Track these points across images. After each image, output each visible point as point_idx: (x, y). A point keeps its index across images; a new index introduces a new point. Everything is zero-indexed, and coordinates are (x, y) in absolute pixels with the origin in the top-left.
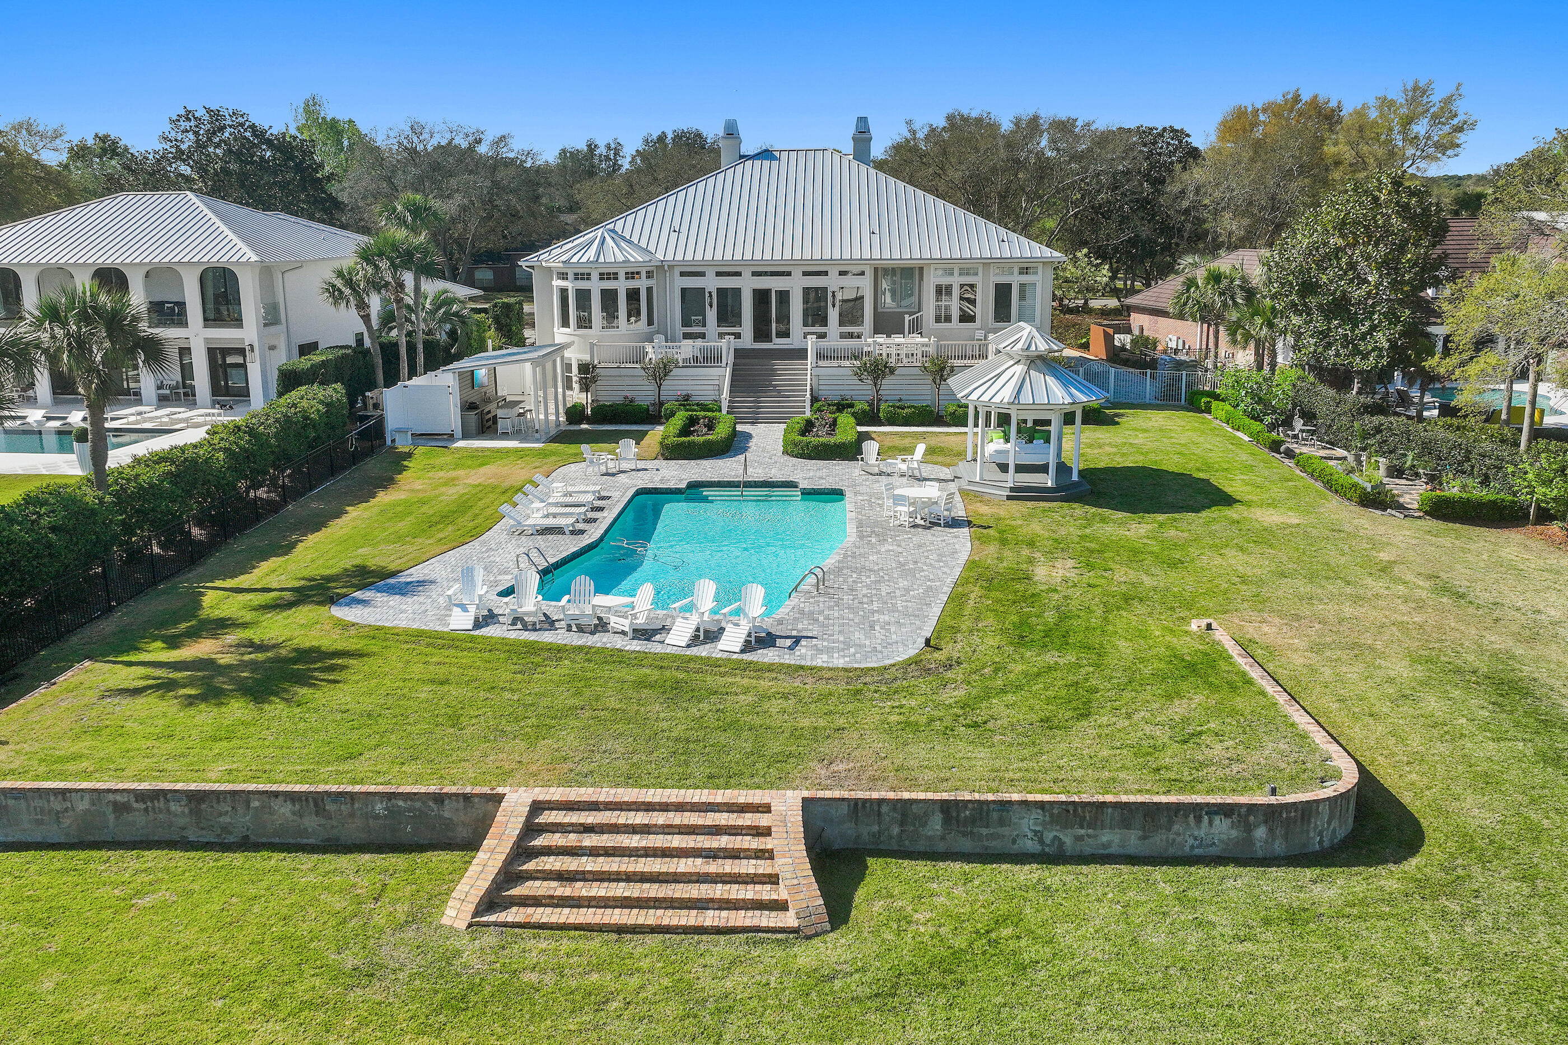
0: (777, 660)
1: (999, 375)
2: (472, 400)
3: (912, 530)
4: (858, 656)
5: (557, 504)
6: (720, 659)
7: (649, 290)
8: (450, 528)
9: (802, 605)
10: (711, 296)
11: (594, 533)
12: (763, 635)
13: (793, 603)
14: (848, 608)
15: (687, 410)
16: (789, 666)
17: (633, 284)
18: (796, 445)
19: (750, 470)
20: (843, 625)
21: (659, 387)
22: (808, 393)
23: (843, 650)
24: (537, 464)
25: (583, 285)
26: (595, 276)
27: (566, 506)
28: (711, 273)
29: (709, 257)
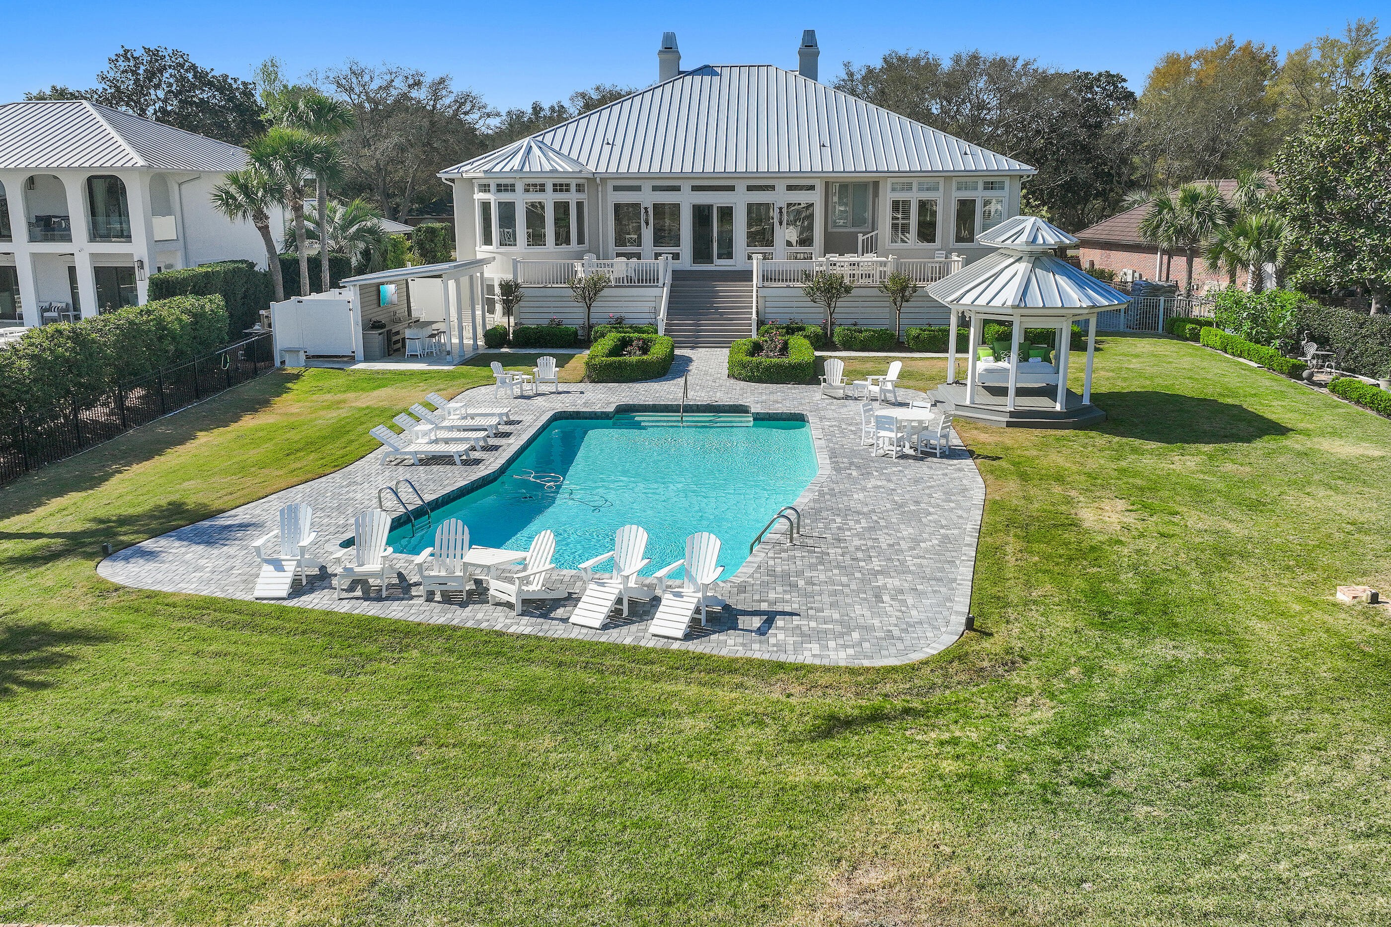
0: (741, 653)
1: (997, 275)
2: (378, 319)
3: (902, 461)
4: (866, 645)
5: (451, 428)
6: (654, 650)
7: (580, 205)
8: (312, 456)
9: (771, 563)
10: (646, 212)
11: (493, 463)
12: (718, 609)
13: (758, 559)
14: (838, 567)
15: (620, 332)
16: (762, 663)
17: (562, 197)
18: (744, 366)
19: (691, 394)
20: (835, 593)
21: (589, 308)
22: (754, 316)
23: (842, 635)
24: (442, 386)
25: (506, 197)
26: (520, 187)
27: (464, 430)
28: (647, 186)
29: (645, 169)
